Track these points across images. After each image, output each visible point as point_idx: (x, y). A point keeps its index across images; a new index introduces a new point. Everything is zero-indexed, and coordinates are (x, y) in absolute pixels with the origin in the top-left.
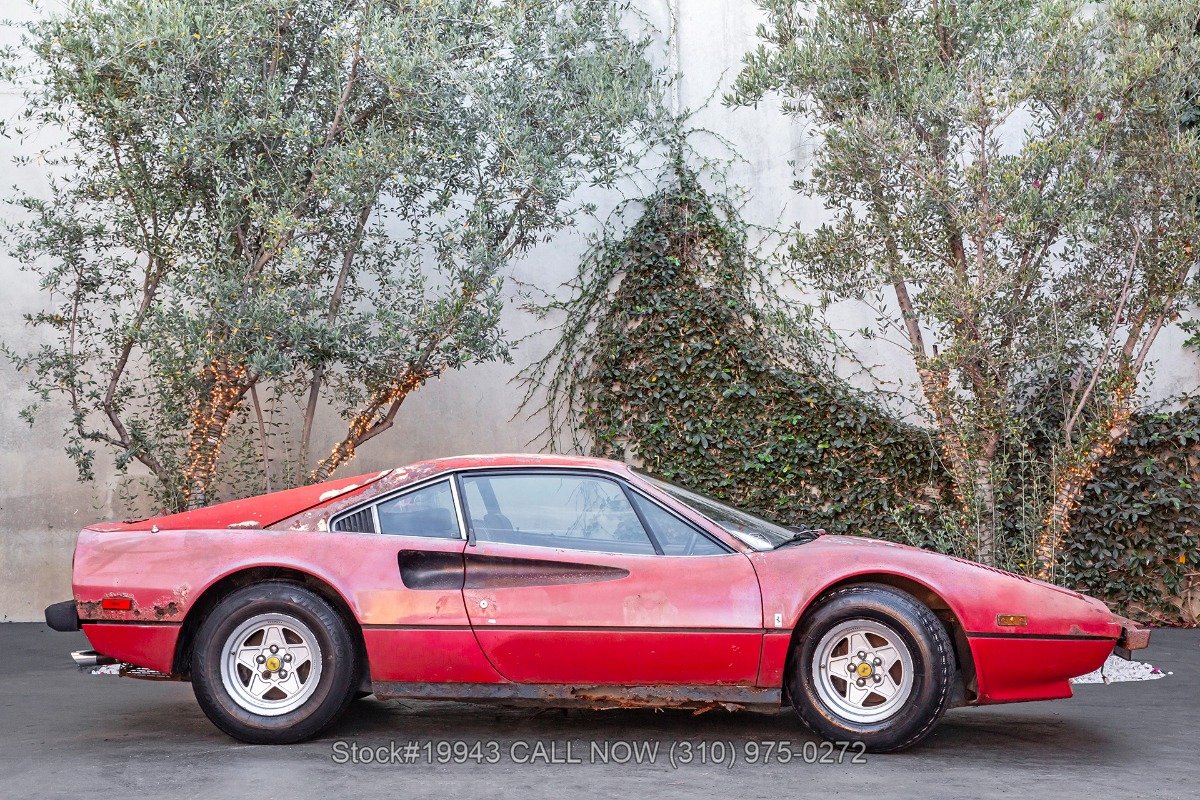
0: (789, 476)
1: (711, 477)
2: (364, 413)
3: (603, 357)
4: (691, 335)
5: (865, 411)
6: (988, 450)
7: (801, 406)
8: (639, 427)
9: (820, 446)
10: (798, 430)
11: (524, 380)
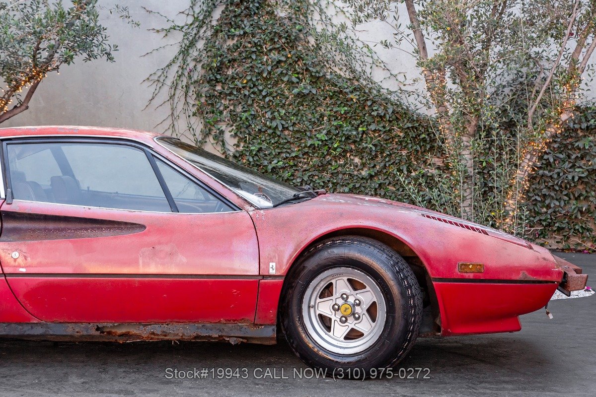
0: (339, 150)
1: (284, 150)
3: (208, 65)
4: (271, 50)
5: (392, 104)
6: (470, 130)
7: (347, 102)
8: (235, 115)
9: (360, 129)
10: (345, 117)
11: (153, 81)
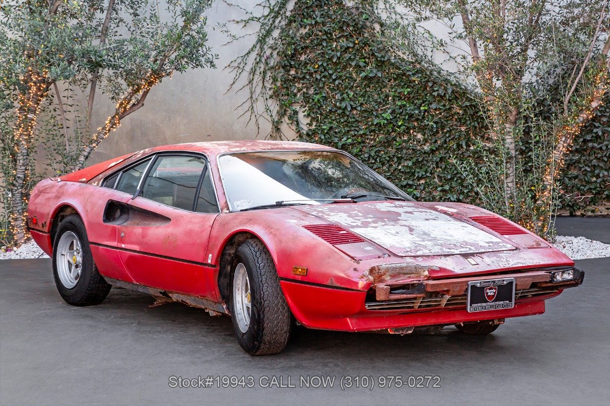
0: (403, 127)
1: (353, 129)
2: (125, 99)
3: (283, 52)
4: (340, 37)
5: (451, 85)
6: (512, 118)
7: (409, 83)
8: (307, 97)
9: (422, 108)
10: (408, 98)
11: (233, 68)
